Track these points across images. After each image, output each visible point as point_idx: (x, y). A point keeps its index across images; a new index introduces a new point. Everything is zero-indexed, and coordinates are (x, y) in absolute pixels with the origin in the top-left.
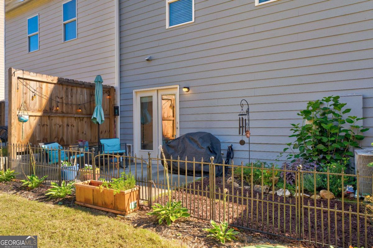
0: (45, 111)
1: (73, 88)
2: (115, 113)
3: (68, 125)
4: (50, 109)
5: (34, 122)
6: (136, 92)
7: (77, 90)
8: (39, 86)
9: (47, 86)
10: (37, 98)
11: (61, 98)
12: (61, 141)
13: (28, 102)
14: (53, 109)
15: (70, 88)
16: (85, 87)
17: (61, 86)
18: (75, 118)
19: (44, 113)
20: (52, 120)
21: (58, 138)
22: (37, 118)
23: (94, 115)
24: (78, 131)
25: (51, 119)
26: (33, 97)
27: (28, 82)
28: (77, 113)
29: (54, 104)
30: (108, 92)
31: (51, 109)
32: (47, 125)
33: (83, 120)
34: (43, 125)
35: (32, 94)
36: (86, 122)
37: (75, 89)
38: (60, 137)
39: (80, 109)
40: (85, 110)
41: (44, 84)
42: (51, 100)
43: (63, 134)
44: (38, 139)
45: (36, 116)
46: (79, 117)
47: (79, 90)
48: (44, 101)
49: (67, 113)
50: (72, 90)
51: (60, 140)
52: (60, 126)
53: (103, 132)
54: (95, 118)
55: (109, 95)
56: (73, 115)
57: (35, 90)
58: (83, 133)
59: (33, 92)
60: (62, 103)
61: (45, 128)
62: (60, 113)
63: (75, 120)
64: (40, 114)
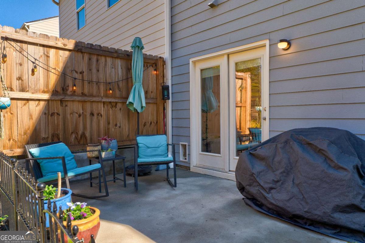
0: (55, 93)
1: (99, 57)
2: (163, 96)
3: (92, 114)
4: (63, 89)
5: (36, 109)
6: (194, 62)
7: (106, 61)
8: (44, 54)
9: (57, 54)
10: (40, 72)
11: (81, 73)
12: (81, 138)
13: (25, 77)
14: (67, 90)
15: (94, 58)
16: (117, 57)
17: (80, 55)
18: (104, 103)
19: (52, 95)
20: (66, 106)
21: (77, 133)
22: (42, 103)
23: (130, 99)
24: (109, 123)
25: (64, 105)
26: (33, 71)
27: (24, 46)
28: (107, 96)
29: (69, 82)
30: (154, 65)
31: (64, 89)
32: (58, 114)
33: (116, 106)
34: (53, 114)
35: (31, 66)
36: (120, 109)
37: (102, 59)
38: (80, 133)
39: (110, 89)
40: (120, 91)
41: (52, 52)
42: (63, 75)
43: (85, 128)
44: (44, 136)
45: (39, 100)
46: (110, 102)
47: (109, 60)
48: (53, 78)
49: (92, 95)
50: (97, 61)
51: (79, 136)
52: (80, 116)
53: (148, 124)
54: (131, 104)
55: (156, 70)
56: (100, 99)
57: (36, 60)
58: (116, 125)
59: (33, 63)
60: (83, 80)
61: (56, 117)
62: (78, 96)
63: (104, 107)
64: (46, 96)
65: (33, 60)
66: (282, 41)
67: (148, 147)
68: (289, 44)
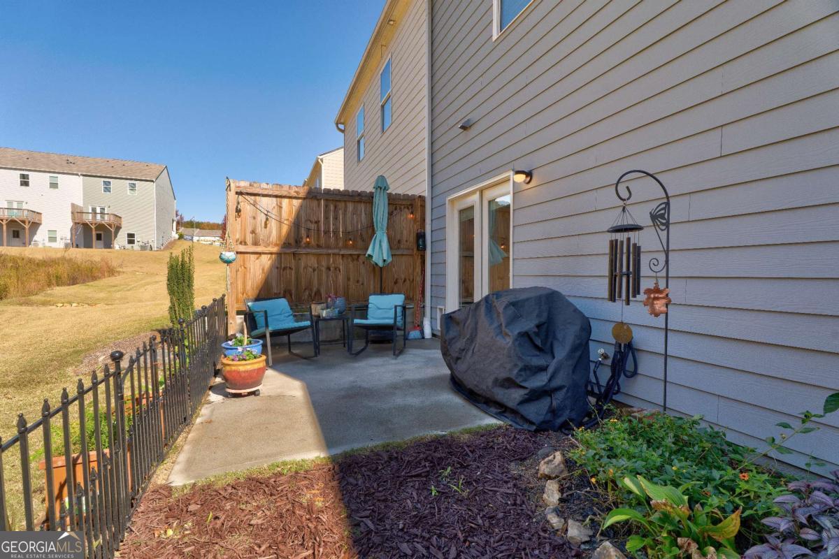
0: (286, 245)
1: (338, 203)
2: (418, 246)
3: (329, 269)
4: (296, 242)
5: (266, 261)
6: (452, 201)
7: (346, 207)
8: (277, 204)
9: (290, 204)
10: (273, 224)
11: (316, 222)
12: (315, 294)
13: (258, 230)
14: (300, 242)
15: (332, 205)
16: (360, 202)
17: (315, 203)
18: (343, 255)
19: (282, 247)
20: (300, 259)
21: (311, 290)
22: (273, 256)
23: (369, 252)
24: (349, 279)
25: (297, 258)
26: (266, 224)
27: (258, 198)
28: (346, 246)
29: (303, 232)
30: (410, 207)
31: (298, 242)
32: (290, 268)
33: (357, 259)
34: (285, 269)
35: (264, 218)
36: (364, 263)
37: (341, 205)
38: (315, 289)
39: (350, 240)
40: (363, 241)
41: (285, 202)
42: (296, 225)
43: (320, 284)
44: (276, 292)
45: (271, 254)
46: (351, 255)
47: (350, 206)
48: (285, 229)
49: (328, 247)
50: (335, 207)
51: (313, 294)
52: (314, 270)
53: (401, 282)
54: (370, 256)
55: (412, 213)
56: (336, 251)
57: (268, 212)
58: (358, 282)
59: (266, 215)
60: (318, 230)
61: (288, 272)
62: (313, 247)
63: (343, 260)
64: (275, 249)
65: (266, 213)
66: (518, 172)
67: (379, 309)
68: (529, 174)
